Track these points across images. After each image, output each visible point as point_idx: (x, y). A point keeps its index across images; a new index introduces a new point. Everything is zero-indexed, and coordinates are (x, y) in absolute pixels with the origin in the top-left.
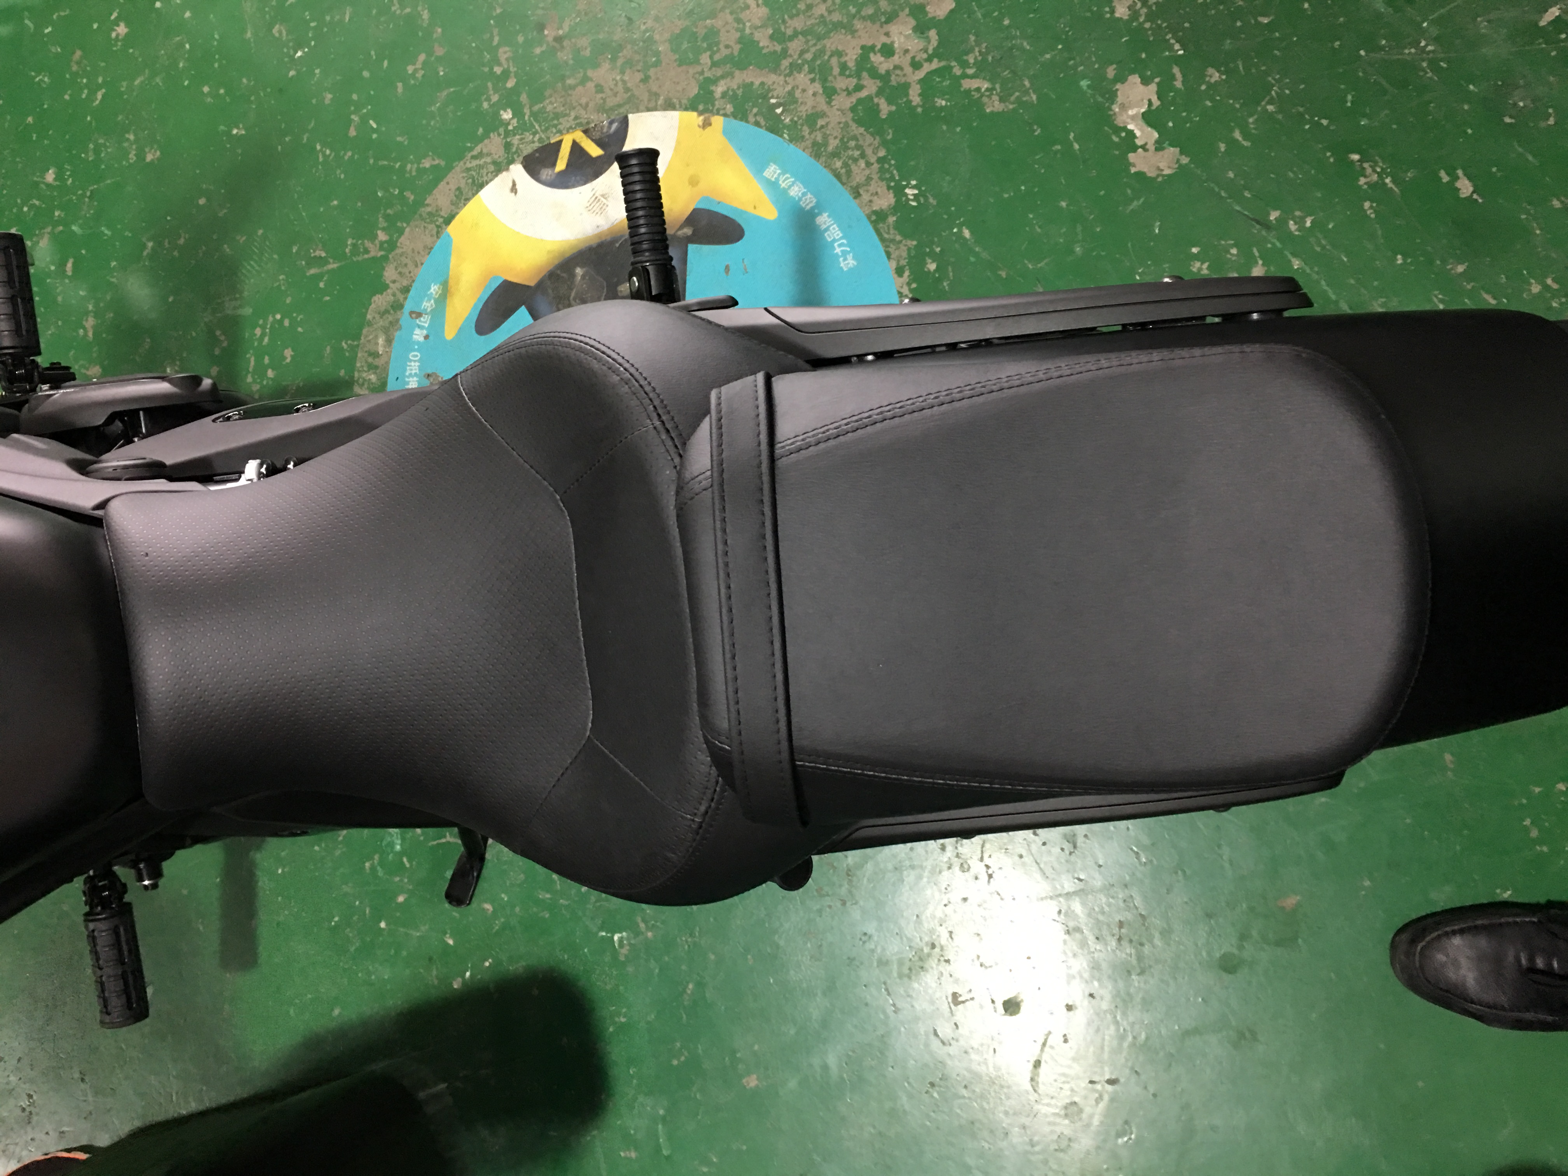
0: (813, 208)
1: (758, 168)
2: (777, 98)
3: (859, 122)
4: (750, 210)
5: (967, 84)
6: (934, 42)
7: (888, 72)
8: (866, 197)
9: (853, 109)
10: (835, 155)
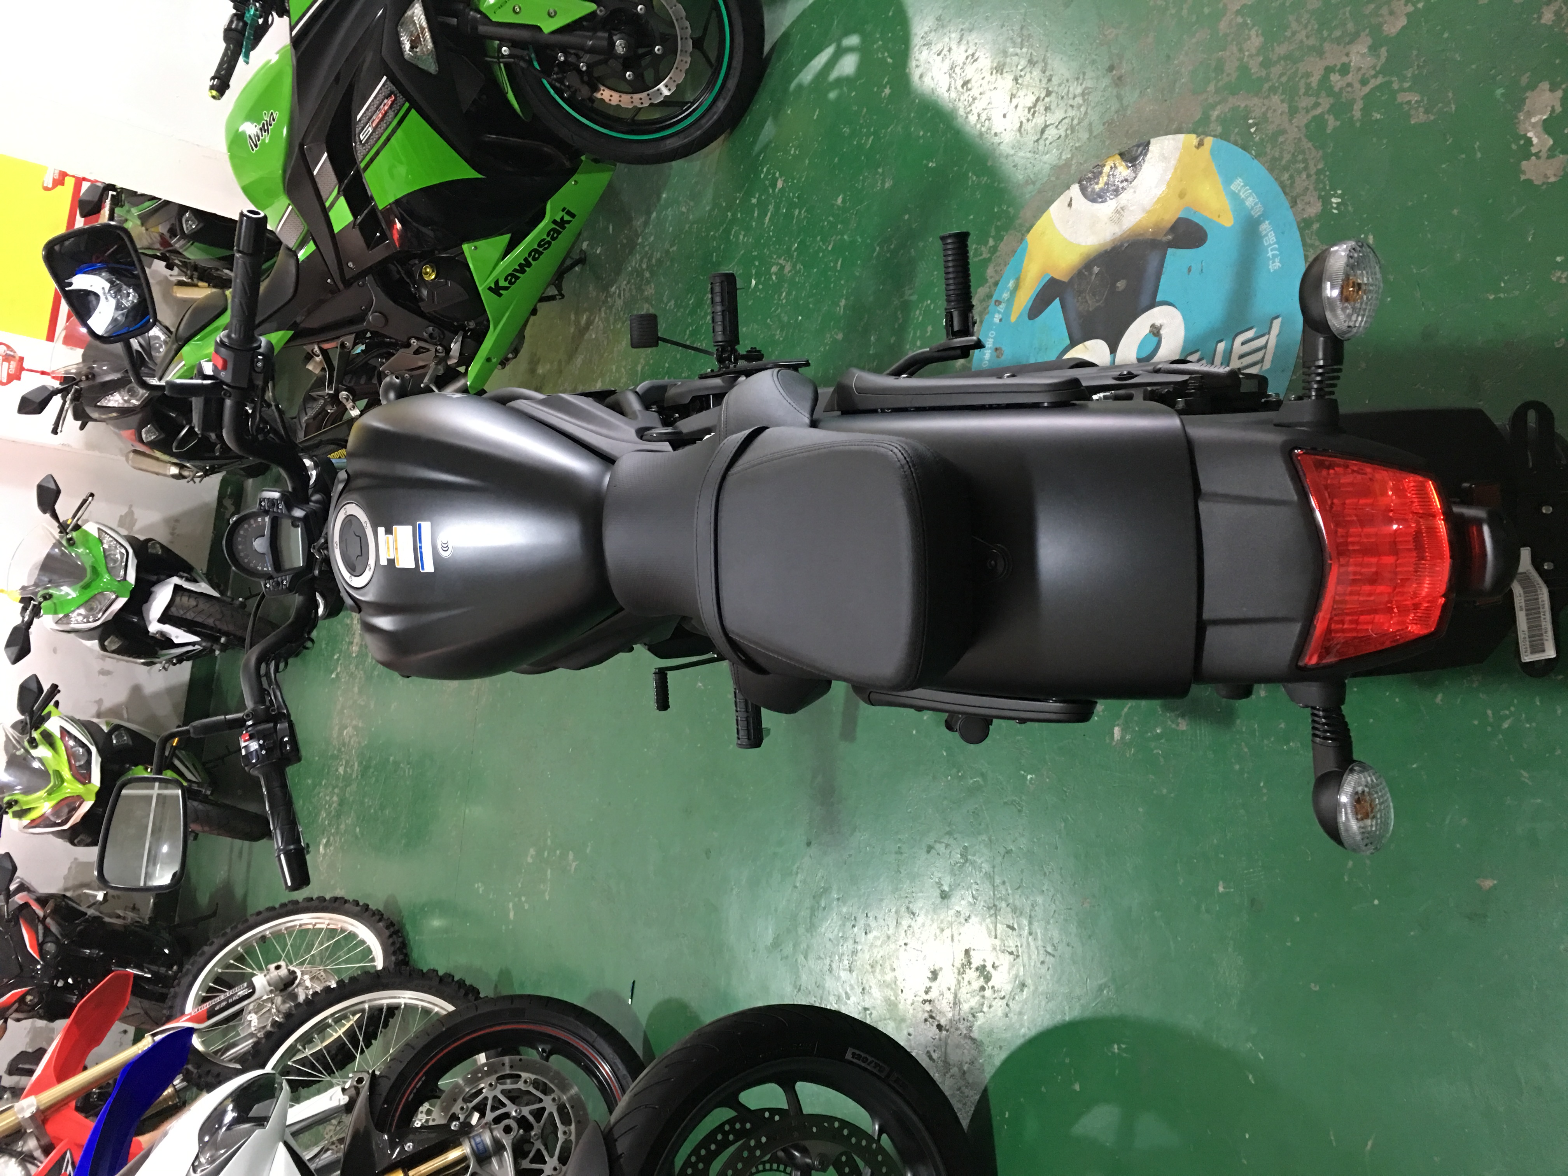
0: (1260, 216)
1: (1228, 181)
2: (1255, 118)
3: (1310, 138)
4: (1216, 219)
5: (1402, 98)
6: (1383, 59)
7: (1341, 89)
8: (1300, 205)
9: (1307, 126)
10: (1286, 168)
